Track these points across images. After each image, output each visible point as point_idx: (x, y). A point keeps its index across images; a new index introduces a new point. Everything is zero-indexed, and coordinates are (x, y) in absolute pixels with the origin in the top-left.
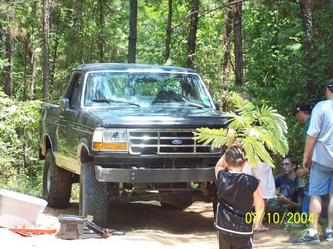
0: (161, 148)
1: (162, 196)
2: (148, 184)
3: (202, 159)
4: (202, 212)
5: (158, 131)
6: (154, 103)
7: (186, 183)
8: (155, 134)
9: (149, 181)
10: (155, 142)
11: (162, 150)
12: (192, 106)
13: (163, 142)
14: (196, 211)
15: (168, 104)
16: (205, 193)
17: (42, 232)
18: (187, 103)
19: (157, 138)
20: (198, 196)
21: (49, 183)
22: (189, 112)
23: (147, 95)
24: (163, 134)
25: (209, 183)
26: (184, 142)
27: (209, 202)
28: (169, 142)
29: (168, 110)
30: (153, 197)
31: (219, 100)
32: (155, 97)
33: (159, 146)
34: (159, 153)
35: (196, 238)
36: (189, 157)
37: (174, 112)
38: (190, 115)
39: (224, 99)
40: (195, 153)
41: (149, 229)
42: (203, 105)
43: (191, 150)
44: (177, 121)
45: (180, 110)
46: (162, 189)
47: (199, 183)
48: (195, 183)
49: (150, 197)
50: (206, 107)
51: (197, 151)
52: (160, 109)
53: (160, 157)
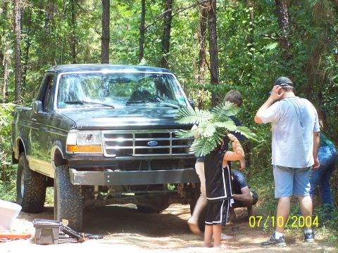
0: (136, 149)
1: (137, 198)
2: (123, 187)
3: (178, 160)
4: (179, 214)
5: (134, 132)
6: (128, 104)
7: (162, 185)
8: (130, 136)
9: (125, 184)
10: (130, 144)
11: (138, 151)
12: (167, 106)
13: (138, 143)
14: (173, 213)
15: (143, 104)
16: (182, 194)
17: (17, 238)
18: (162, 103)
19: (131, 139)
20: (175, 198)
21: (22, 187)
22: (164, 113)
23: (121, 96)
24: (137, 136)
25: (185, 185)
26: (160, 143)
27: (186, 203)
28: (145, 143)
29: (143, 110)
30: (129, 199)
31: (195, 100)
32: (129, 97)
33: (134, 148)
34: (134, 155)
35: (174, 241)
36: (164, 158)
37: (149, 113)
38: (165, 116)
39: (199, 99)
40: (171, 154)
41: (125, 232)
42: (179, 105)
43: (167, 151)
44: (152, 122)
45: (155, 111)
46: (139, 192)
47: (176, 185)
48: (172, 185)
49: (126, 200)
50: (181, 107)
51: (173, 152)
52: (135, 110)
53: (136, 158)
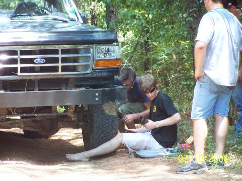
0: (21, 68)
1: (24, 122)
2: (8, 109)
3: (68, 79)
4: (70, 140)
5: (18, 49)
6: (14, 16)
7: (50, 107)
8: (14, 53)
9: (10, 106)
10: (14, 61)
11: (23, 70)
12: (55, 19)
13: (23, 61)
14: (63, 138)
15: (29, 17)
16: (73, 117)
18: (51, 16)
19: (15, 57)
20: (64, 121)
22: (53, 27)
24: (23, 53)
25: (76, 106)
26: (48, 60)
27: (77, 127)
28: (31, 61)
29: (29, 25)
30: (14, 123)
31: (87, 12)
32: (14, 10)
33: (19, 66)
34: (19, 74)
35: (65, 169)
36: (53, 77)
37: (35, 27)
38: (54, 30)
39: (92, 11)
40: (60, 72)
41: (10, 160)
42: (69, 18)
43: (55, 69)
44: (41, 37)
45: (42, 25)
46: (25, 115)
47: (66, 107)
48: (61, 107)
49: (11, 124)
50: (72, 20)
51: (62, 71)
52: (20, 23)
53: (21, 78)
